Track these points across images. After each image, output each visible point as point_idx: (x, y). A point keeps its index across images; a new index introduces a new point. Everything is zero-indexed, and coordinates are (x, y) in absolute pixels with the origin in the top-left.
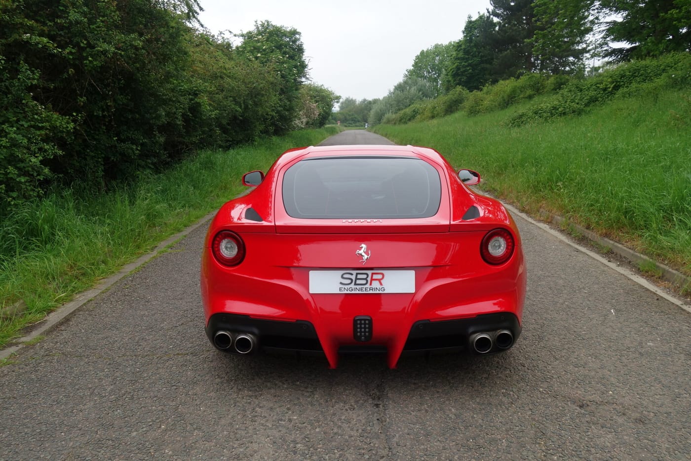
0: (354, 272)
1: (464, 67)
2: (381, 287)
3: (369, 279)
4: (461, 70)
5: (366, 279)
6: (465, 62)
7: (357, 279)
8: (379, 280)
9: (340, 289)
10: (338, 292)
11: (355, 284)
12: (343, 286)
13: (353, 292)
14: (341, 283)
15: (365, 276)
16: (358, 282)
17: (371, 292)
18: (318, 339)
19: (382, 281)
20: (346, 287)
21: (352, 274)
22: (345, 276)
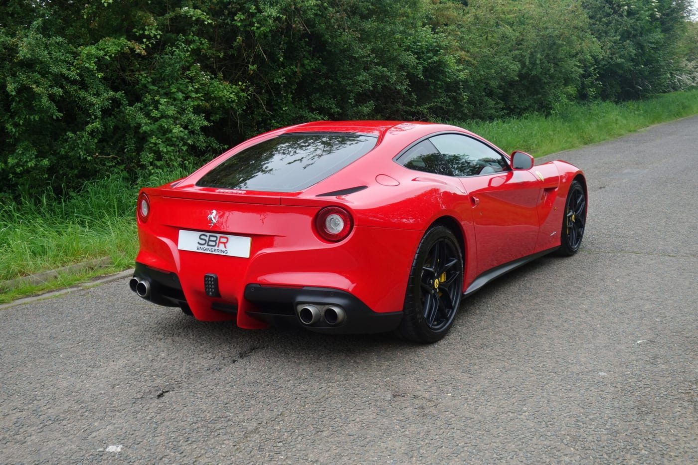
0: (208, 234)
2: (225, 250)
3: (218, 242)
5: (215, 241)
7: (209, 240)
8: (225, 243)
9: (198, 248)
10: (195, 250)
11: (208, 245)
12: (200, 246)
13: (206, 252)
14: (199, 243)
15: (214, 239)
16: (211, 243)
17: (218, 253)
18: (182, 291)
19: (227, 245)
20: (202, 247)
21: (206, 236)
22: (202, 237)
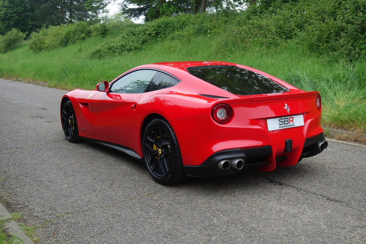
0: (283, 118)
1: (11, 13)
2: (293, 124)
3: (289, 121)
4: (9, 16)
6: (11, 10)
7: (284, 121)
8: (292, 121)
10: (278, 129)
11: (285, 124)
13: (284, 128)
14: (279, 124)
15: (287, 120)
19: (294, 121)
20: (282, 126)
21: (282, 119)
22: (281, 120)
